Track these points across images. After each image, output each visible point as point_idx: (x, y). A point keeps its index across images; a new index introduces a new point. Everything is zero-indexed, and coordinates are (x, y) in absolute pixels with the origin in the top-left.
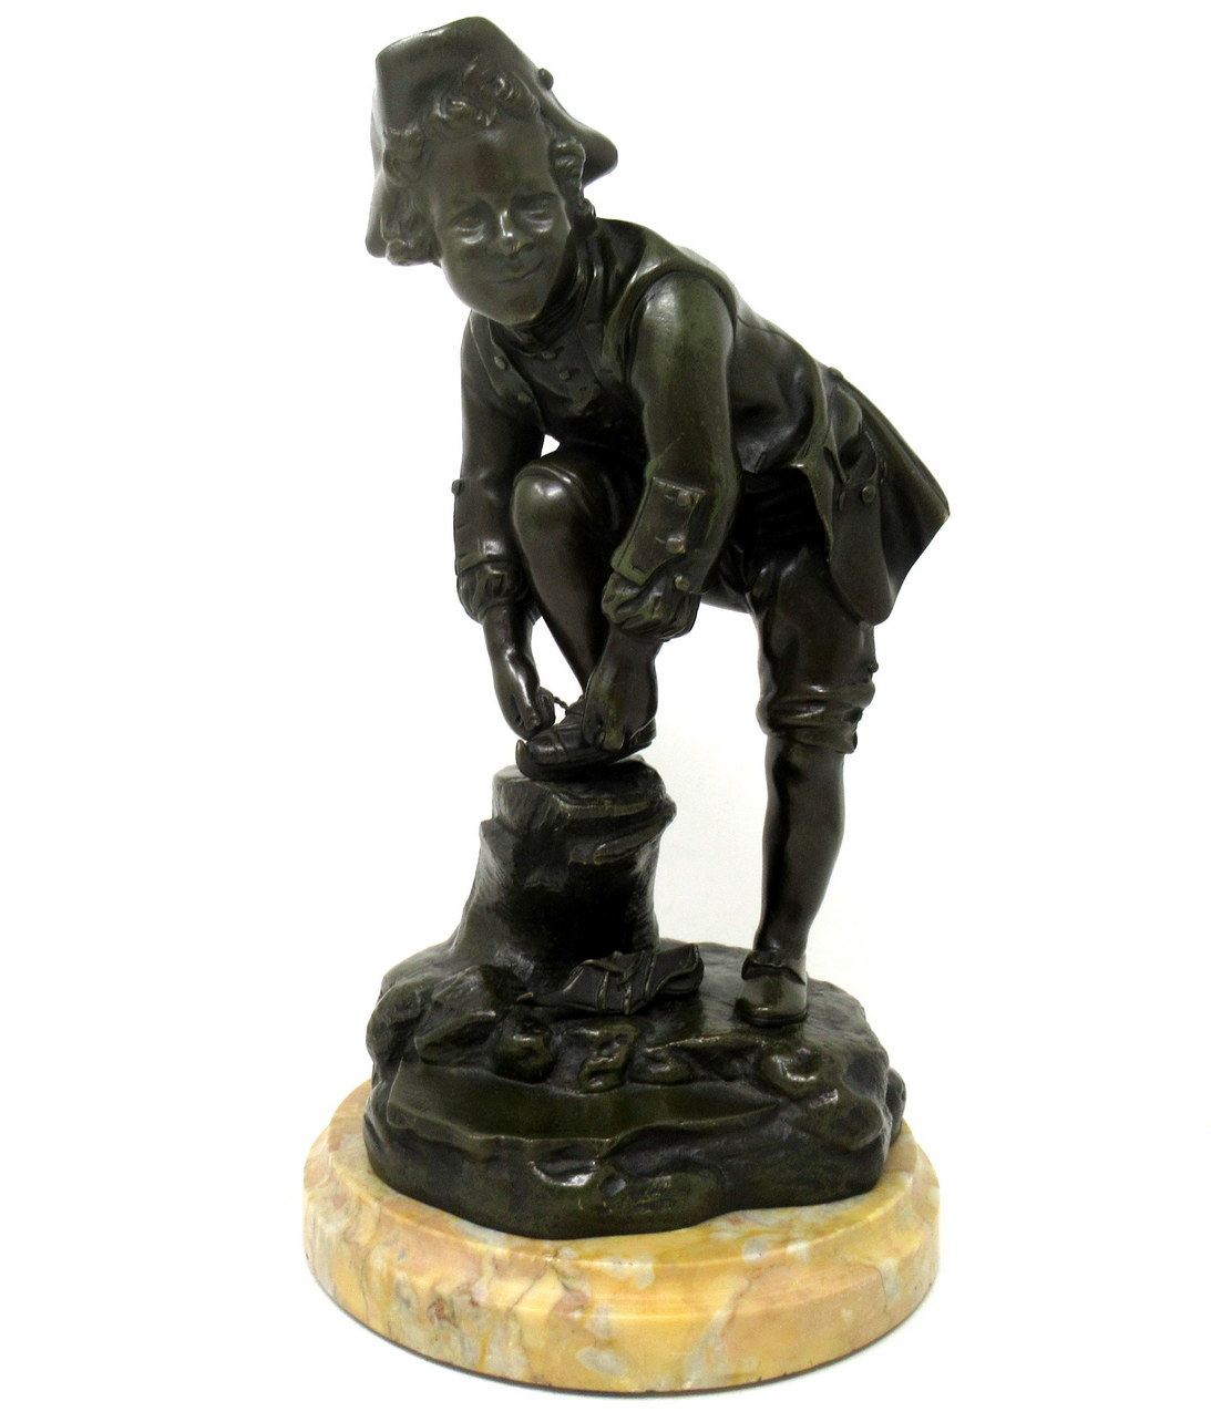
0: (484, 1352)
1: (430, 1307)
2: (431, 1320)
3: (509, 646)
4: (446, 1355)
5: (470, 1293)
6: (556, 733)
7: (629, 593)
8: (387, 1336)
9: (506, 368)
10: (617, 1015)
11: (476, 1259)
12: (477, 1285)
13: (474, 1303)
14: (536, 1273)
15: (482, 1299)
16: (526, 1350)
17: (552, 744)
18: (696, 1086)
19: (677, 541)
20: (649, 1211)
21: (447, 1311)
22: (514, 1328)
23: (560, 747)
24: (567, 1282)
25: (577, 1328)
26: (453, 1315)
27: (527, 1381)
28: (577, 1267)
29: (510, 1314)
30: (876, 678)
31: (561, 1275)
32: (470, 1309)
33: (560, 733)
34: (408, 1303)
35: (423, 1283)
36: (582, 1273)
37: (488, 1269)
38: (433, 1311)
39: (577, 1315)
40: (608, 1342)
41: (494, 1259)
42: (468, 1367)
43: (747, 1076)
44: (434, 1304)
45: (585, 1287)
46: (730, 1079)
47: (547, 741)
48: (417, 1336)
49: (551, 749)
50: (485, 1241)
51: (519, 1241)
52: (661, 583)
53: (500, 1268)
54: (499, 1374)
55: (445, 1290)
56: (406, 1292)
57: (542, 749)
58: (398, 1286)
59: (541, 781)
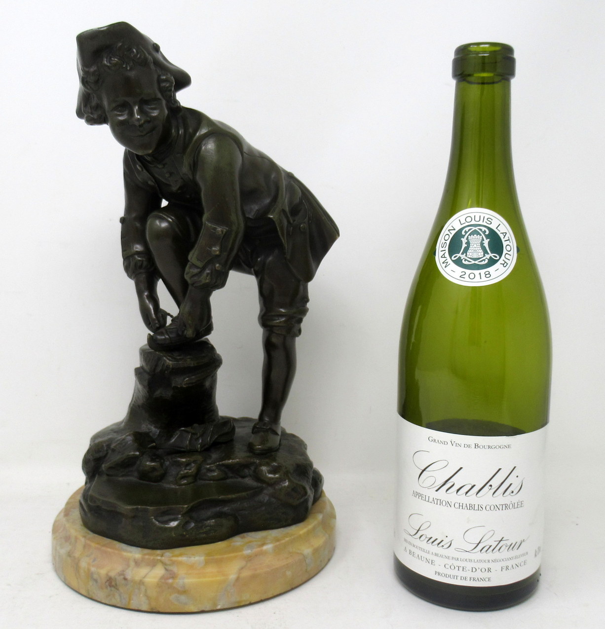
0: (130, 600)
1: (106, 582)
2: (107, 588)
3: (146, 291)
4: (113, 602)
5: (123, 574)
6: (166, 330)
7: (196, 271)
8: (88, 596)
9: (142, 170)
10: (194, 451)
11: (127, 560)
12: (127, 571)
13: (125, 579)
14: (153, 564)
15: (129, 577)
16: (148, 597)
17: (164, 336)
18: (228, 481)
19: (216, 249)
20: (204, 535)
21: (113, 583)
22: (143, 588)
23: (167, 337)
24: (167, 567)
25: (171, 587)
26: (116, 585)
27: (149, 610)
28: (171, 560)
29: (141, 583)
30: (309, 305)
31: (164, 564)
32: (123, 582)
33: (168, 330)
34: (96, 581)
35: (103, 572)
36: (173, 563)
37: (132, 564)
38: (107, 584)
39: (170, 581)
40: (184, 591)
41: (135, 559)
42: (123, 607)
43: (250, 476)
44: (108, 580)
45: (174, 569)
46: (243, 477)
47: (162, 334)
48: (100, 595)
49: (163, 337)
50: (131, 552)
51: (146, 551)
52: (210, 267)
53: (137, 563)
54: (136, 608)
55: (112, 574)
56: (95, 576)
57: (159, 337)
58: (92, 574)
59: (159, 351)
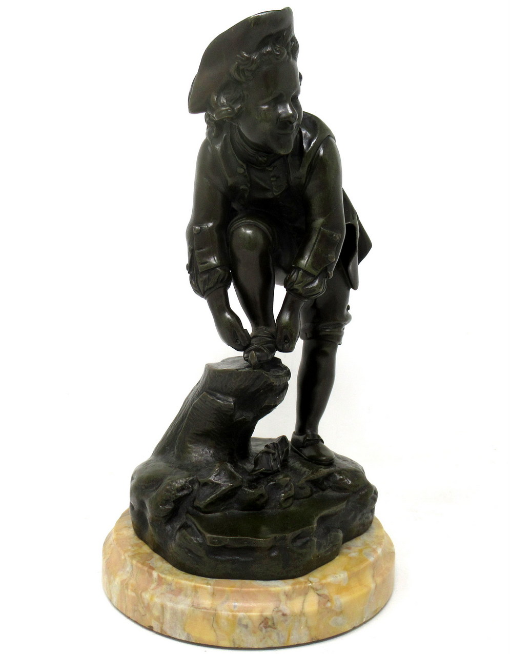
0: (289, 636)
1: (261, 624)
2: (261, 630)
4: (270, 644)
5: (280, 611)
7: (310, 279)
8: (232, 646)
11: (276, 596)
12: (281, 606)
13: (284, 615)
14: (305, 593)
15: (287, 611)
16: (309, 628)
19: (331, 256)
21: (270, 623)
22: (303, 619)
24: (319, 592)
25: (330, 610)
26: (273, 624)
27: (309, 641)
28: (322, 584)
29: (302, 614)
31: (315, 589)
32: (282, 618)
34: (246, 626)
35: (255, 614)
36: (323, 586)
37: (283, 598)
38: (262, 625)
39: (329, 605)
40: (341, 613)
41: (285, 593)
42: (283, 646)
44: (262, 622)
45: (326, 592)
48: (252, 641)
50: (277, 586)
51: (290, 581)
52: (322, 274)
53: (288, 596)
54: (296, 643)
55: (267, 613)
56: (244, 622)
58: (240, 620)
